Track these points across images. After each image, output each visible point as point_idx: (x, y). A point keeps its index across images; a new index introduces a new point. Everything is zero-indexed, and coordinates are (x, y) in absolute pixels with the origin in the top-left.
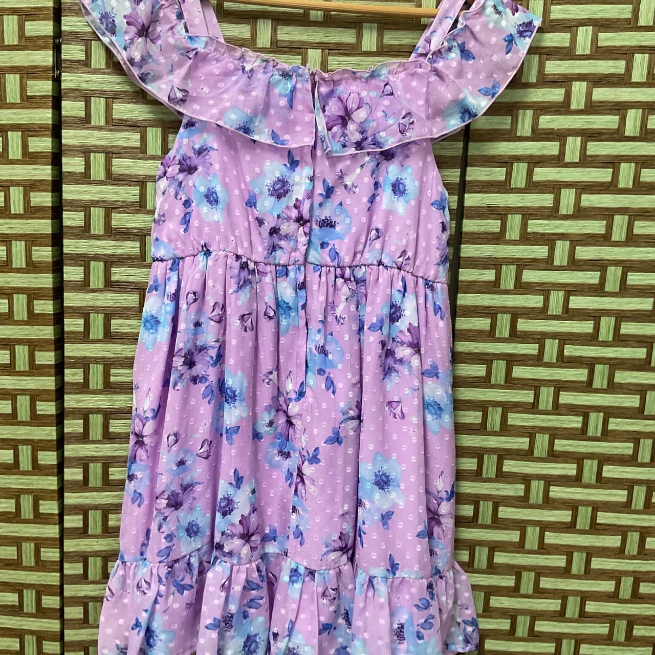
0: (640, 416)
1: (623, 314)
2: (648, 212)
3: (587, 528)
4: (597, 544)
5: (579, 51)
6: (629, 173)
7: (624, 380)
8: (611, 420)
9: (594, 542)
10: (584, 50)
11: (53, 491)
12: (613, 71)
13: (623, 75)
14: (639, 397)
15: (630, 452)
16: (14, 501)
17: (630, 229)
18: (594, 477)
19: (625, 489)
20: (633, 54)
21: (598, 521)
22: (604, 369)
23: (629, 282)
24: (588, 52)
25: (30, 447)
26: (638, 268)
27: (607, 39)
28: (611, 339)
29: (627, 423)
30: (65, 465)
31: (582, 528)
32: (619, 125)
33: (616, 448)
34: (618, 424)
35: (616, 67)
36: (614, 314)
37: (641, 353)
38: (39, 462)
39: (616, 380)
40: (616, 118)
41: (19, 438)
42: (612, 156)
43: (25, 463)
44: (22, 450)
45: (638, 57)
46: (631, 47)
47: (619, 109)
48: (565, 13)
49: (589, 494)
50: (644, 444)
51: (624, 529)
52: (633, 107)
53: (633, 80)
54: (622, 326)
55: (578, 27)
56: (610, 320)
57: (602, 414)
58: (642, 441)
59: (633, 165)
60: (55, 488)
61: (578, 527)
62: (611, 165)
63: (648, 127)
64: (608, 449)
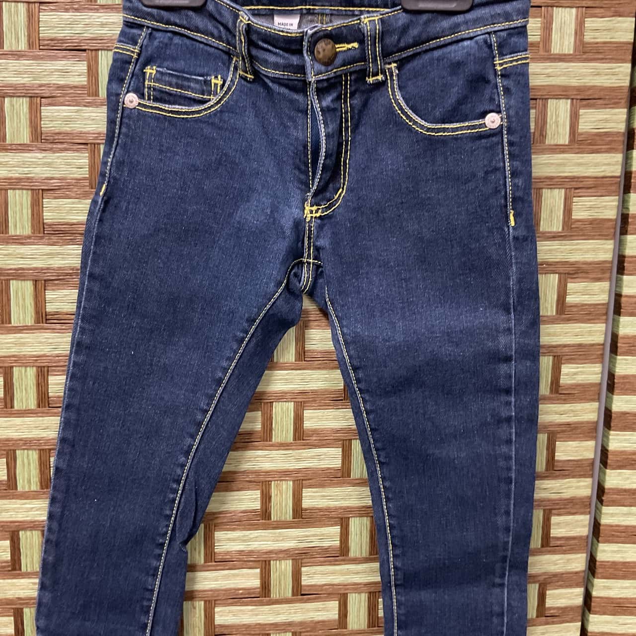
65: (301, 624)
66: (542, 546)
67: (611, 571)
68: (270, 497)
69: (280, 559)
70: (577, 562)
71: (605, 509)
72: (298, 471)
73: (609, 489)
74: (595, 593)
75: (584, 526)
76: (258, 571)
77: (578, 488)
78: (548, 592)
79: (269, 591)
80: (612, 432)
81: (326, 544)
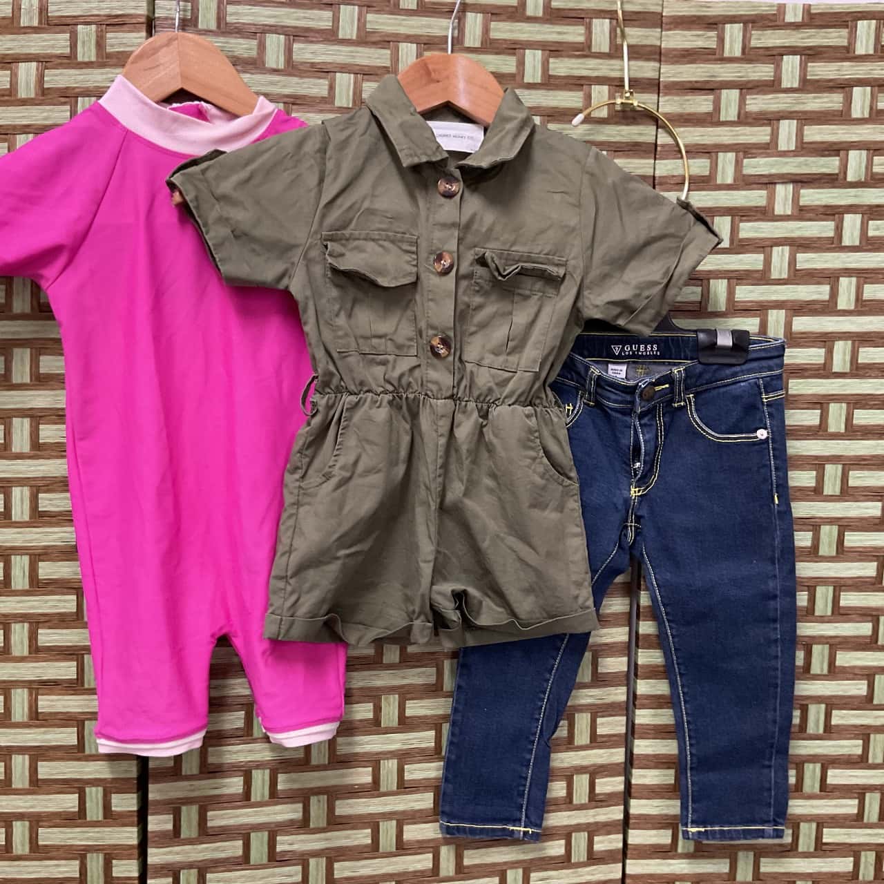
0: (869, 706)
1: (842, 582)
2: (865, 460)
3: (812, 850)
4: (825, 870)
5: (775, 275)
6: (841, 415)
7: (847, 662)
8: (835, 712)
9: (822, 867)
10: (781, 273)
11: (131, 847)
12: (815, 297)
13: (828, 301)
14: (866, 682)
15: (859, 751)
16: (77, 862)
17: (845, 481)
18: (817, 785)
19: (855, 798)
20: (838, 278)
21: (824, 840)
22: (823, 650)
23: (847, 544)
24: (785, 276)
25: (100, 789)
26: (857, 526)
27: (806, 260)
28: (829, 613)
29: (853, 716)
30: (150, 811)
31: (805, 850)
32: (826, 360)
33: (842, 747)
34: (842, 717)
35: (820, 292)
36: (833, 582)
37: (865, 629)
38: (113, 809)
39: (838, 663)
40: (822, 351)
41: (85, 777)
42: (819, 395)
43: (94, 810)
44: (91, 793)
45: (844, 281)
46: (835, 270)
47: (825, 341)
48: (756, 232)
49: (812, 807)
50: (875, 740)
51: (856, 848)
52: (840, 339)
53: (839, 308)
54: (842, 597)
55: (772, 247)
56: (828, 591)
57: (823, 706)
58: (872, 736)
59: (844, 405)
60: (135, 842)
61: (800, 849)
62: (818, 406)
63: (859, 361)
64: (833, 749)
65: (404, 812)
66: (591, 742)
67: (644, 762)
68: (381, 708)
69: (388, 759)
70: (618, 755)
71: (638, 712)
72: (402, 687)
73: (641, 695)
74: (634, 781)
75: (622, 725)
76: (370, 769)
77: (616, 694)
78: (597, 781)
79: (379, 785)
80: (640, 650)
81: (423, 745)
